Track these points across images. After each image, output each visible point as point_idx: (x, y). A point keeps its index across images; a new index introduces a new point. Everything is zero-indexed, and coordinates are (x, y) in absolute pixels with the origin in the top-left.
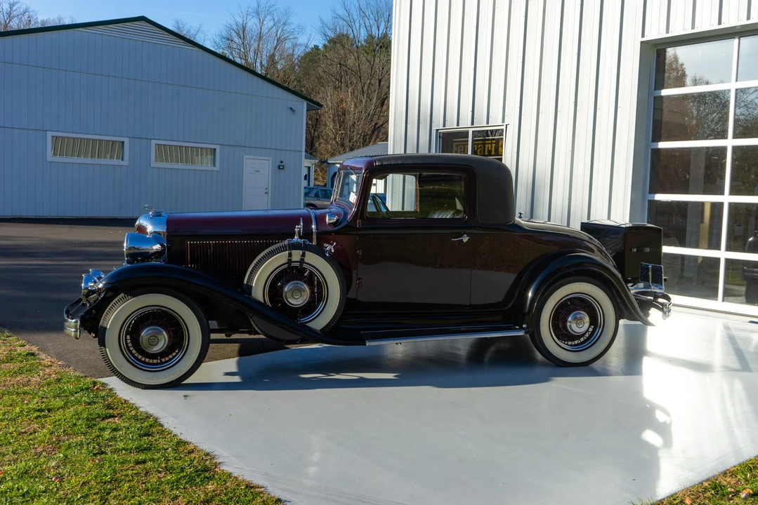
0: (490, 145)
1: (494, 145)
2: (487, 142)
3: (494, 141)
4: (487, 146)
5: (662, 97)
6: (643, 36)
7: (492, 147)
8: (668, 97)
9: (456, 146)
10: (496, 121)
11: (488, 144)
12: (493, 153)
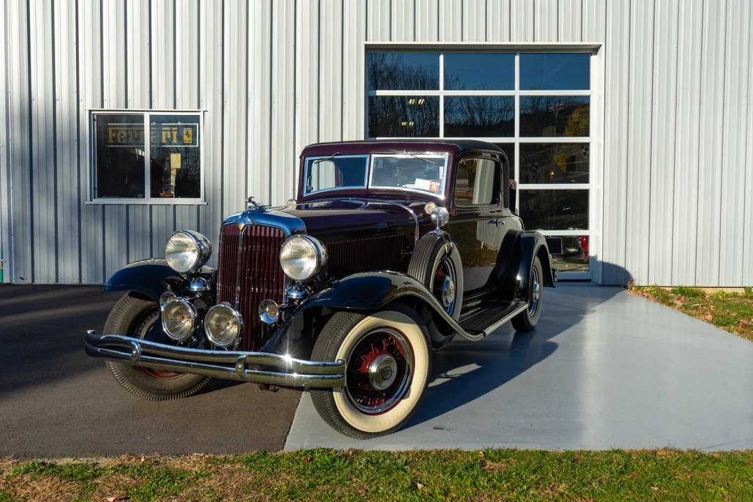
0: (169, 133)
1: (175, 133)
2: (163, 129)
3: (176, 129)
4: (164, 133)
5: (377, 97)
6: (366, 40)
7: (172, 135)
8: (384, 98)
9: (113, 131)
10: (185, 106)
11: (166, 131)
12: (175, 141)
